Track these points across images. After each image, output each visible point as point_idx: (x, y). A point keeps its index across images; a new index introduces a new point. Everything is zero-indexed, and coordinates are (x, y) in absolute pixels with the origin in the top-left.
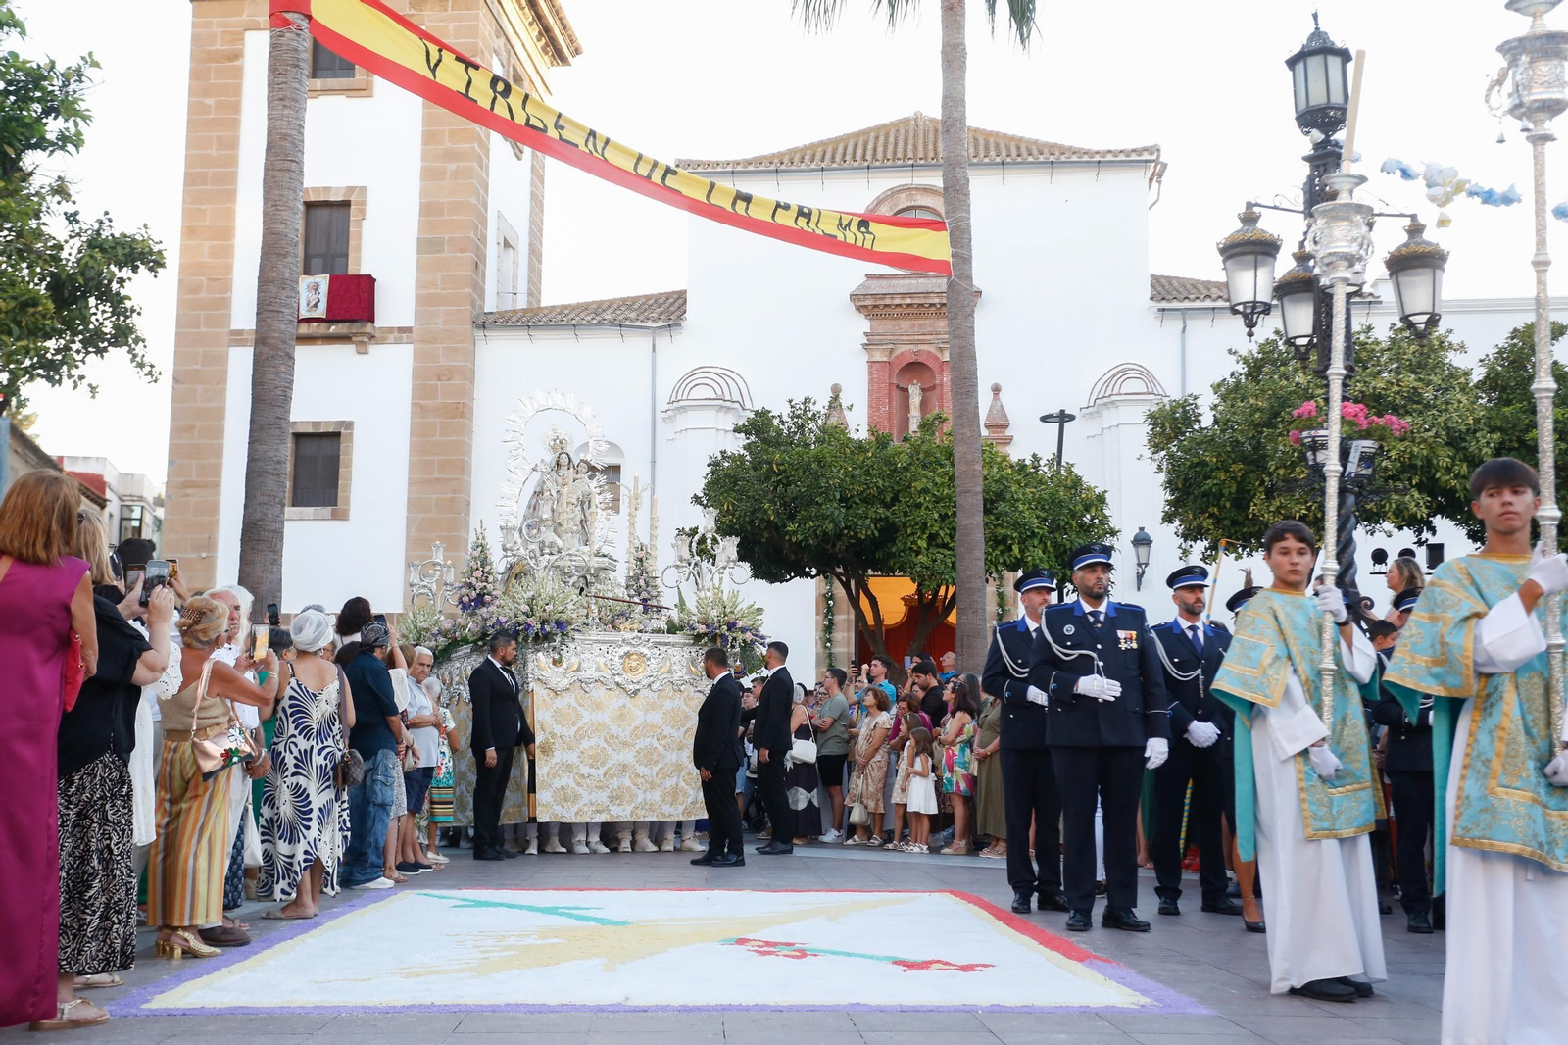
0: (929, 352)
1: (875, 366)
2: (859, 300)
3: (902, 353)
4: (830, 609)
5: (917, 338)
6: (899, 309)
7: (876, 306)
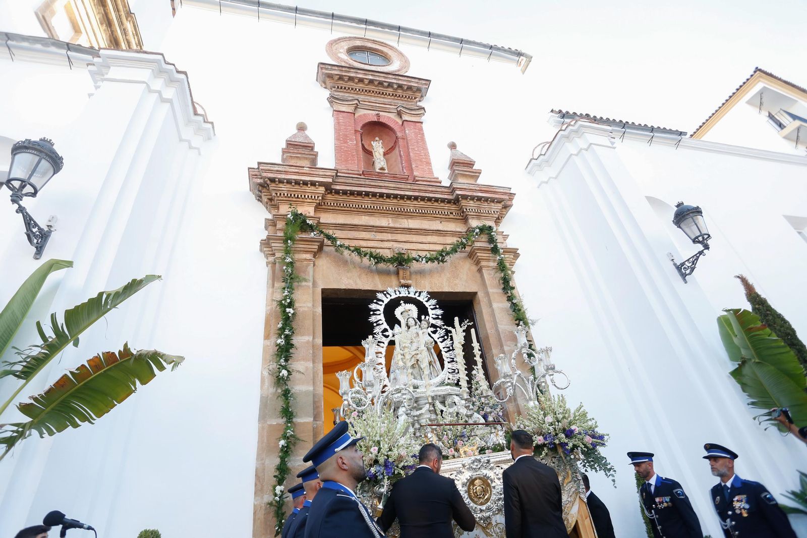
0: (389, 118)
1: (341, 115)
2: (327, 69)
3: (364, 115)
4: (287, 320)
5: (377, 105)
6: (361, 85)
7: (341, 78)
